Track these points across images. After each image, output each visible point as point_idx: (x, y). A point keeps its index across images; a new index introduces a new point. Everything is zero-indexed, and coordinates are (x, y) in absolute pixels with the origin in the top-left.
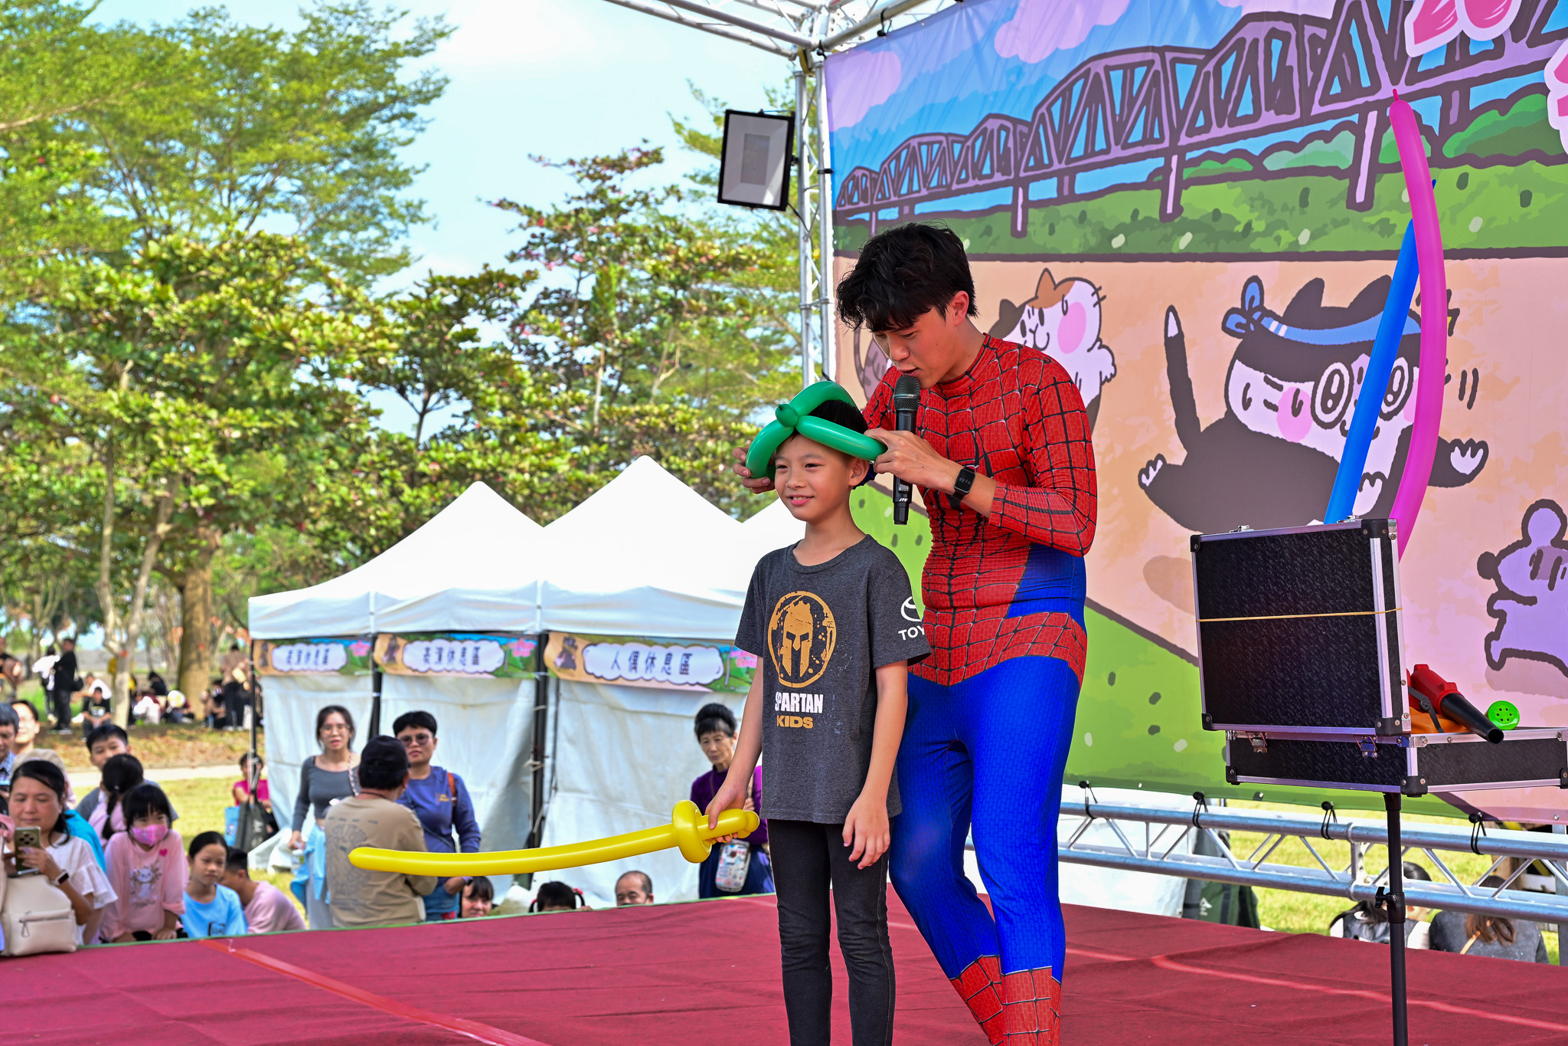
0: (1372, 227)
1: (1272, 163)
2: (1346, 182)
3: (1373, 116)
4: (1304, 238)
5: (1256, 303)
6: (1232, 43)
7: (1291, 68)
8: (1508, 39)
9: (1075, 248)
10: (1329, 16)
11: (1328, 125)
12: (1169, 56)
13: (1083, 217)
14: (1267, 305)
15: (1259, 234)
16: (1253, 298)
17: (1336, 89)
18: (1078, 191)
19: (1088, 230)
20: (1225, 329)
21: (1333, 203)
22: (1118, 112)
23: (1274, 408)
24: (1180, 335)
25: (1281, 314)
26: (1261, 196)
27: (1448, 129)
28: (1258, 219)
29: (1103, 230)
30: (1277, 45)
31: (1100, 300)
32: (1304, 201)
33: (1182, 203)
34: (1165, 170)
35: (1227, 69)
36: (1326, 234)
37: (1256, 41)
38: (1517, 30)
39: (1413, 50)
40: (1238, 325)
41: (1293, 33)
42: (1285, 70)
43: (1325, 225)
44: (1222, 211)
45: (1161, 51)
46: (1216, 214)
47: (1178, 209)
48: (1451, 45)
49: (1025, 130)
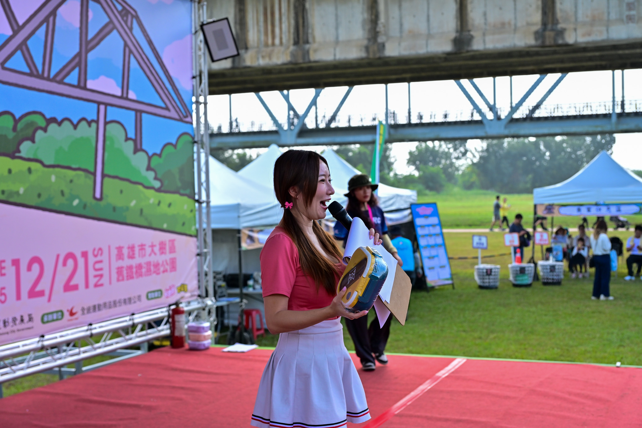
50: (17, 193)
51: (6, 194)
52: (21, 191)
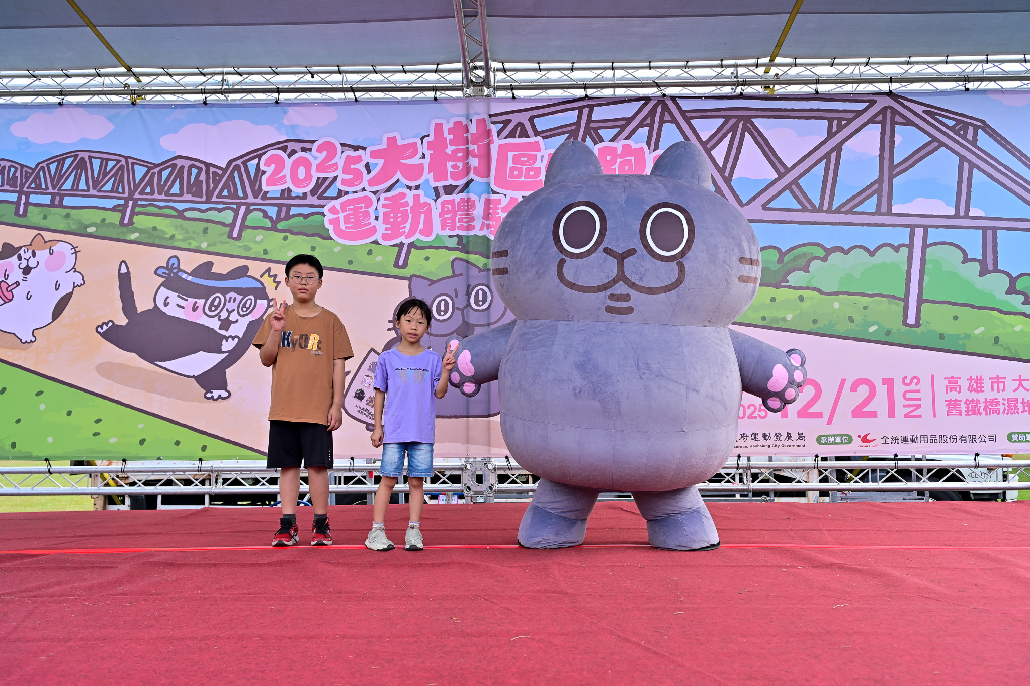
0: (240, 247)
1: (187, 214)
2: (228, 229)
3: (243, 208)
4: (204, 246)
5: (175, 266)
6: (170, 163)
7: (202, 181)
8: (309, 194)
9: (61, 228)
10: (224, 167)
11: (221, 206)
12: (130, 161)
13: (68, 216)
14: (181, 267)
15: (178, 240)
16: (173, 264)
17: (225, 193)
18: (65, 203)
19: (71, 222)
20: (155, 273)
21: (221, 235)
22: (96, 176)
23: (183, 307)
24: (128, 273)
25: (189, 272)
26: (181, 225)
27: (279, 219)
28: (178, 234)
29: (81, 223)
30: (194, 171)
31: (76, 252)
32: (205, 231)
33: (134, 220)
34: (126, 205)
35: (165, 174)
36: (216, 245)
37: (182, 167)
38: (313, 192)
39: (264, 188)
40: (163, 273)
41: (204, 169)
42: (198, 182)
43: (217, 243)
44: (158, 228)
45: (126, 158)
46: (155, 228)
47: (131, 222)
48: (283, 191)
49: (30, 171)
50: (784, 319)
51: (767, 320)
52: (789, 317)
